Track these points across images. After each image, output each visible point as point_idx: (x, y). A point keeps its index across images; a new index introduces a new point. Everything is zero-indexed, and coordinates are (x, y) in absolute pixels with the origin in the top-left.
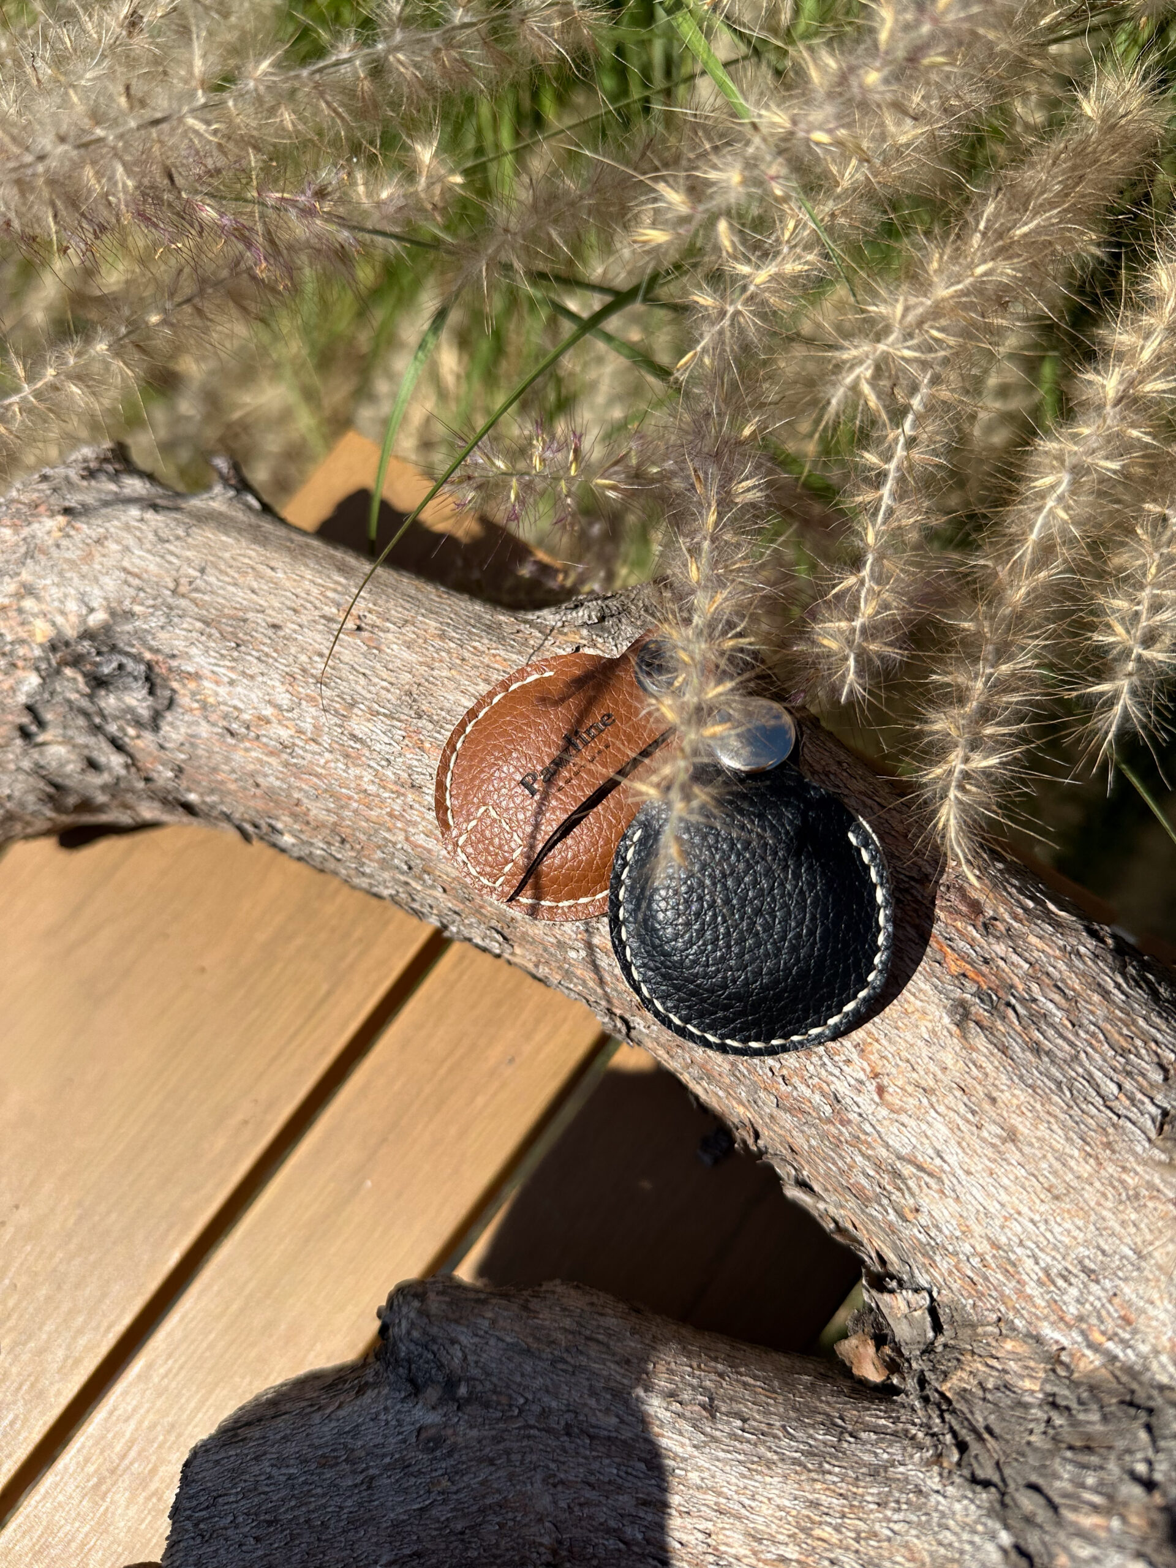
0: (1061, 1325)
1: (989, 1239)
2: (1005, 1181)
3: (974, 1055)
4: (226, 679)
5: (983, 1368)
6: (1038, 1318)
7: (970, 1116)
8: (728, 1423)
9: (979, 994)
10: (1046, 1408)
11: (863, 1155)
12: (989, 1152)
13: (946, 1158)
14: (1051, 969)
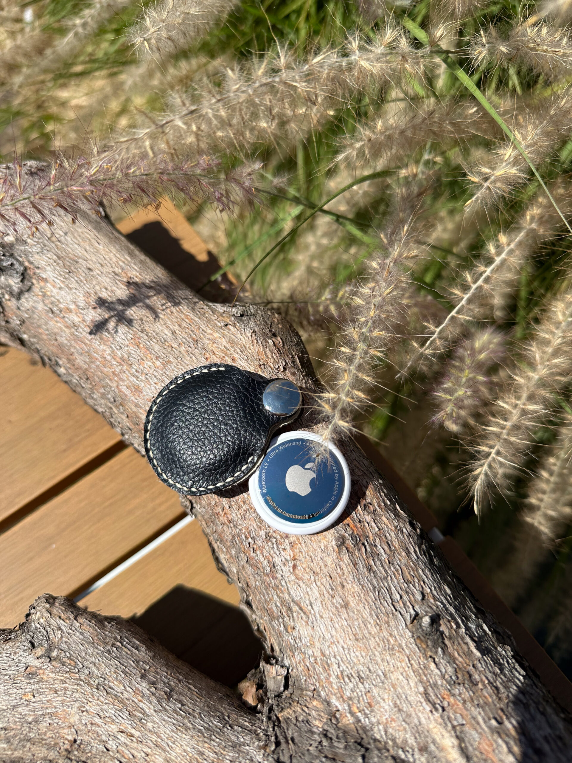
0: (341, 700)
1: (321, 650)
2: (337, 626)
3: (341, 563)
4: (59, 286)
5: (300, 710)
6: (331, 693)
7: (330, 591)
8: (175, 704)
9: (352, 535)
10: (321, 736)
11: (278, 595)
12: (334, 610)
13: (314, 607)
14: (387, 534)
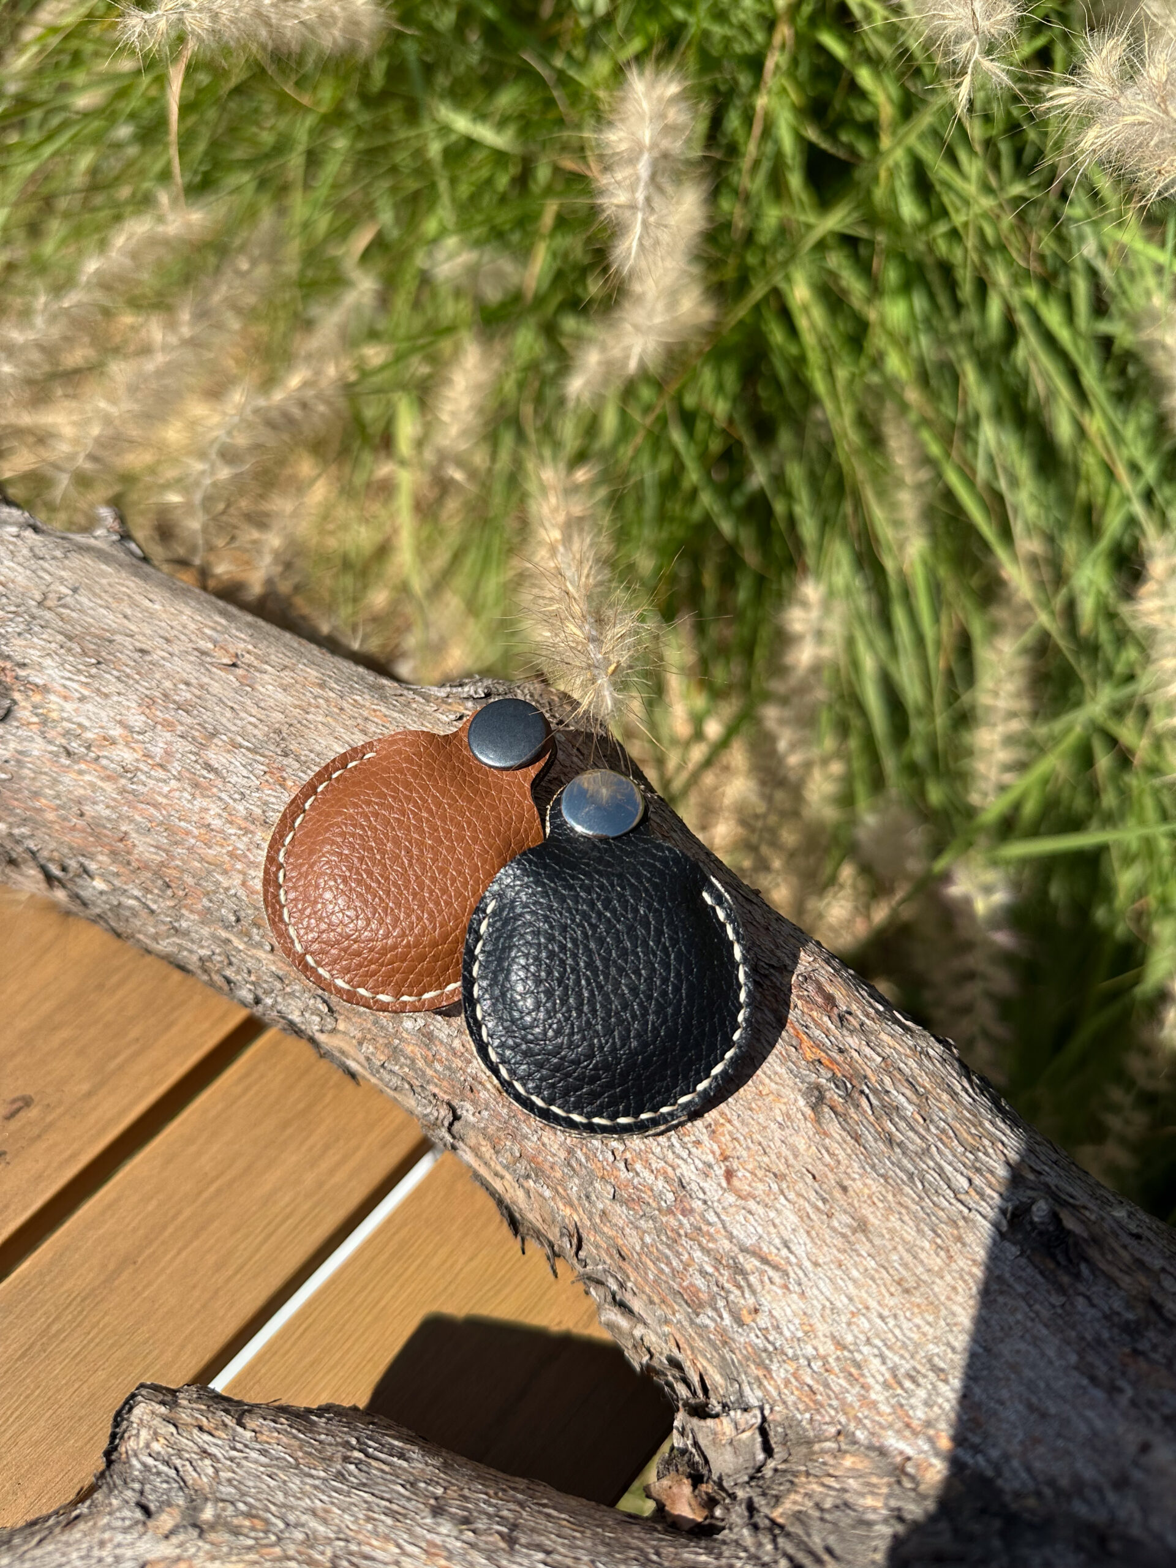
0: (907, 1433)
1: (833, 1337)
2: (855, 1273)
3: (827, 1141)
4: (77, 695)
5: (819, 1489)
6: (882, 1427)
7: (820, 1204)
9: (833, 1079)
10: (892, 1521)
11: (703, 1249)
12: (839, 1242)
13: (793, 1248)
14: (902, 1066)
